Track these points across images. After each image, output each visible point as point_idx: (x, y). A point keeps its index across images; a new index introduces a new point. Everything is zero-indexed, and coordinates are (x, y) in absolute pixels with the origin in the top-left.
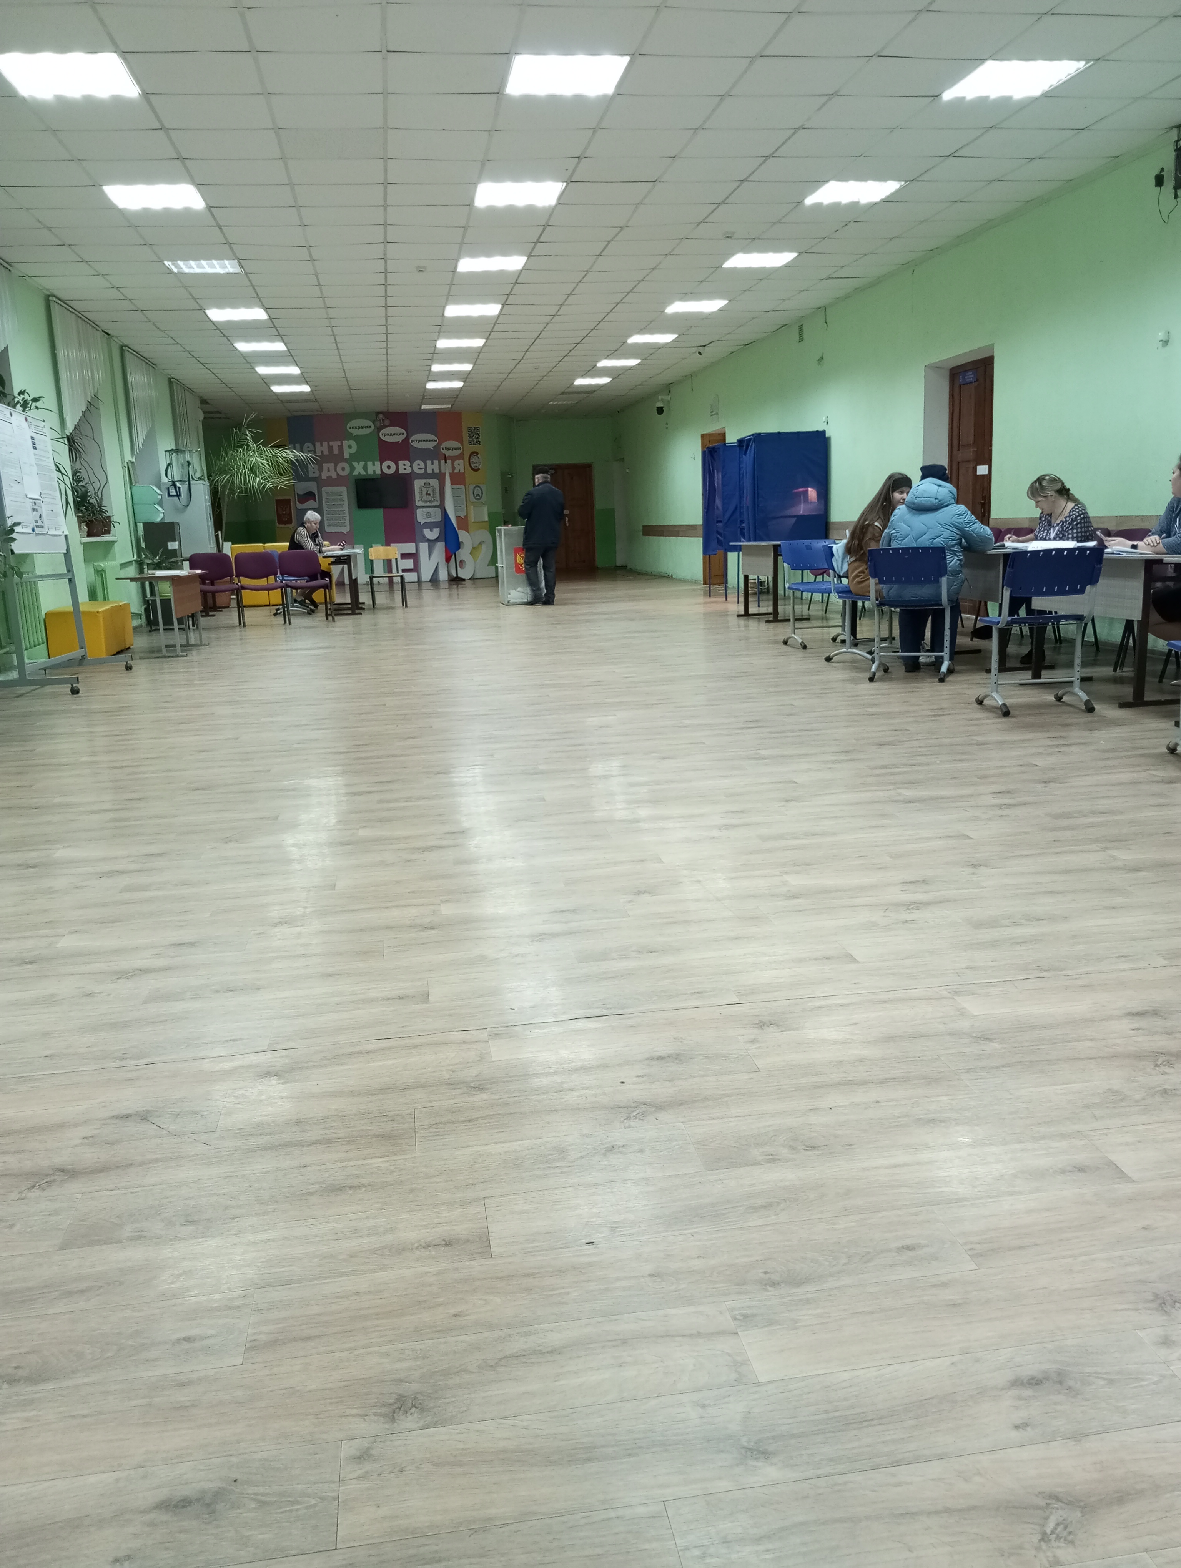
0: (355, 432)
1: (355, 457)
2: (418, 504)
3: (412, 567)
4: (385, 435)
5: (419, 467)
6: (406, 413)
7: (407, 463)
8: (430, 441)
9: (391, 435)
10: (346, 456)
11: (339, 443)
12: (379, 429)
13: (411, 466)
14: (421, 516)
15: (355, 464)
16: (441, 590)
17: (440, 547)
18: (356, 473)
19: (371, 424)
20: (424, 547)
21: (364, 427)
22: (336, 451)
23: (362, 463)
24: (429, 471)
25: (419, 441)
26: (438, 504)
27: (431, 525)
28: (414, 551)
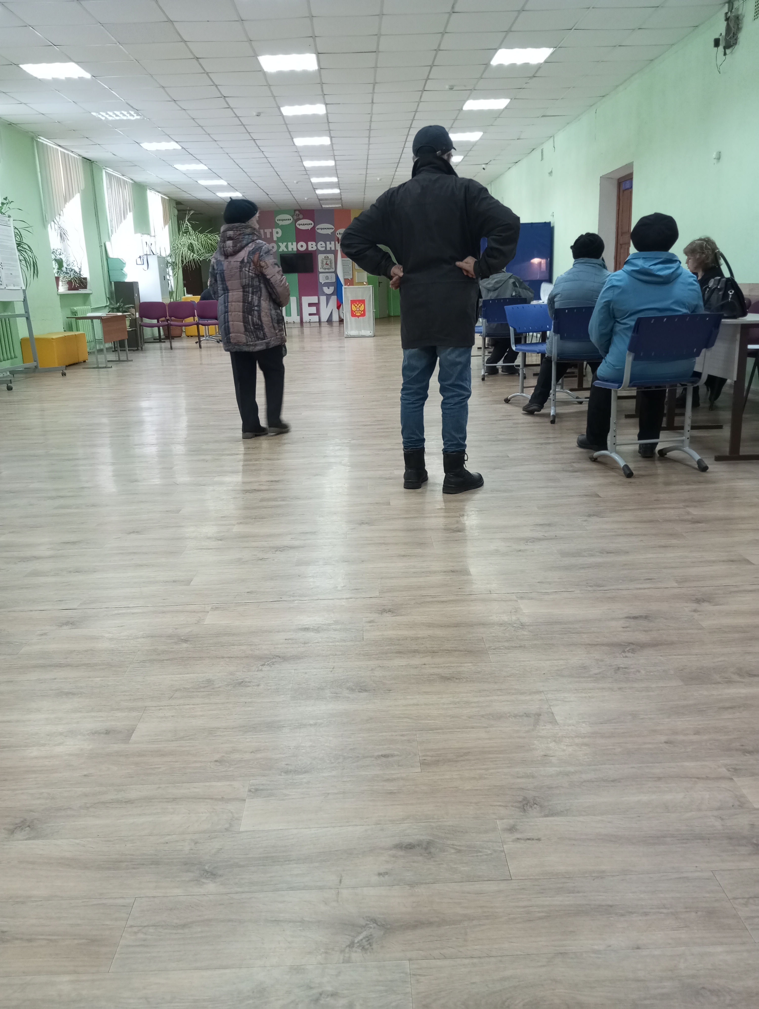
0: (281, 223)
1: (280, 240)
2: (320, 270)
3: (315, 312)
4: (300, 225)
5: (321, 246)
6: (313, 210)
7: (314, 243)
8: (329, 229)
9: (304, 225)
10: (275, 239)
11: (270, 230)
12: (296, 221)
13: (316, 246)
14: (322, 279)
15: (280, 244)
16: (334, 327)
17: (334, 299)
18: (281, 250)
19: (290, 217)
20: (323, 299)
21: (287, 220)
22: (268, 236)
23: (285, 244)
24: (328, 249)
25: (322, 229)
26: (333, 270)
27: (328, 285)
28: (317, 302)
